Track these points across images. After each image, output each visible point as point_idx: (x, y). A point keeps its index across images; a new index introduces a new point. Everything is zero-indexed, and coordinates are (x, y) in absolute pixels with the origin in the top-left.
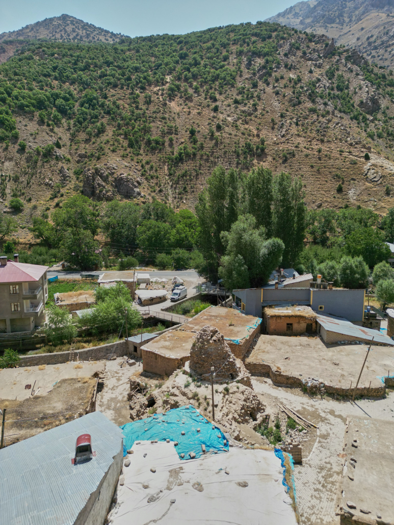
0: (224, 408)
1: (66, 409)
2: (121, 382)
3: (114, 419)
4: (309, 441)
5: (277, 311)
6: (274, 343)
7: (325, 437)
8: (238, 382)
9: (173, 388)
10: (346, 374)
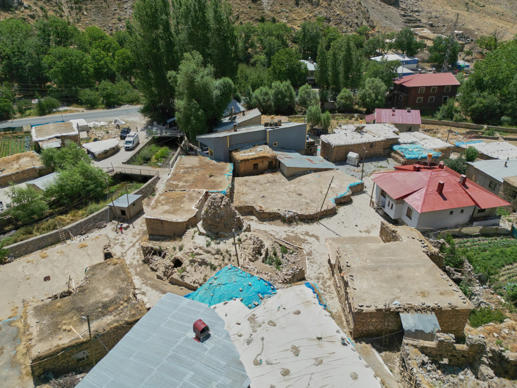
0: (243, 255)
1: (119, 293)
2: (126, 248)
3: (143, 283)
4: (301, 260)
5: (244, 154)
6: (248, 184)
7: (310, 254)
8: (245, 231)
9: (196, 249)
10: (309, 201)
